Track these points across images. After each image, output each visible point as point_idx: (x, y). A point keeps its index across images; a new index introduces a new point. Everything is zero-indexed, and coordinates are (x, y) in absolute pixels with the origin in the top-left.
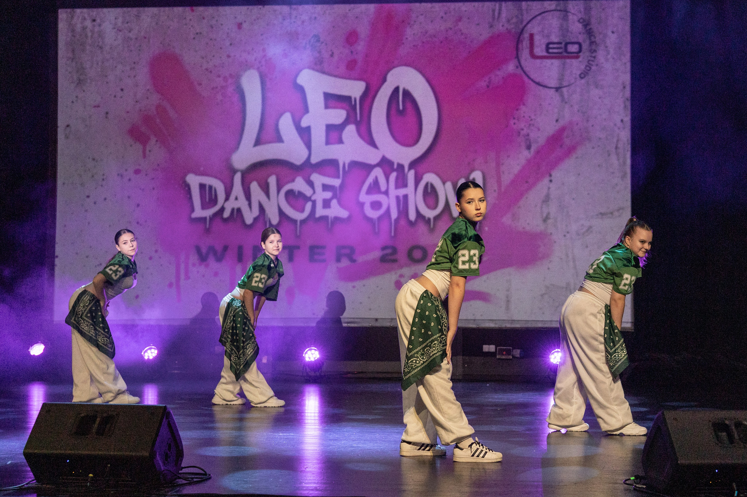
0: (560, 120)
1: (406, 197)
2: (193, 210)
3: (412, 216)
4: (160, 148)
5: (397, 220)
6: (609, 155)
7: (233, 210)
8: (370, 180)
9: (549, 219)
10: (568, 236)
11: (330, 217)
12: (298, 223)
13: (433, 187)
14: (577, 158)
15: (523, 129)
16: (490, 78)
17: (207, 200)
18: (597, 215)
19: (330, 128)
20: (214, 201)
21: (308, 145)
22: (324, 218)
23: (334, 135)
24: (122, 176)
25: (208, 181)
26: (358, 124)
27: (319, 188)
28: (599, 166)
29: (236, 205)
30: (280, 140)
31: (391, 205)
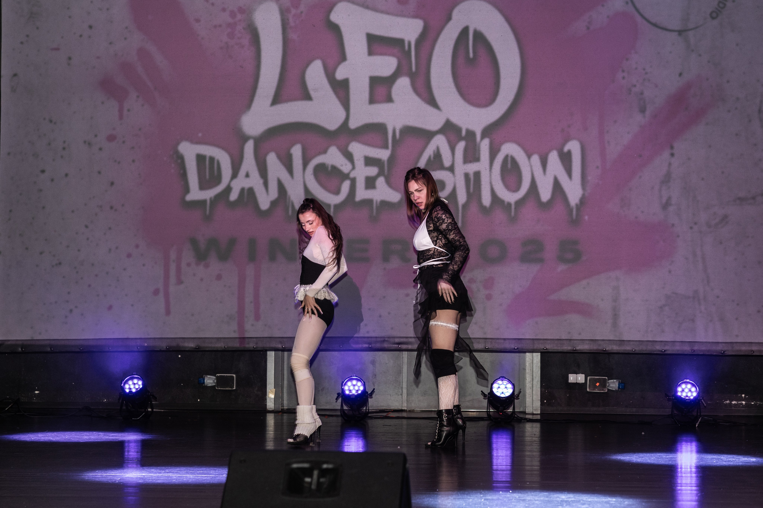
0: (684, 75)
1: (477, 174)
2: (187, 190)
3: (486, 200)
4: (143, 105)
5: (465, 206)
6: (750, 121)
7: (243, 190)
9: (671, 205)
10: (696, 228)
11: (375, 202)
12: (332, 208)
13: (514, 161)
14: (707, 124)
15: (635, 86)
16: (591, 16)
17: (207, 177)
18: (734, 201)
19: (375, 81)
20: (217, 179)
21: (346, 103)
22: (368, 202)
23: (381, 90)
24: (89, 144)
25: (209, 151)
26: (413, 77)
27: (359, 162)
28: (737, 135)
29: (247, 184)
30: (307, 97)
31: (457, 186)
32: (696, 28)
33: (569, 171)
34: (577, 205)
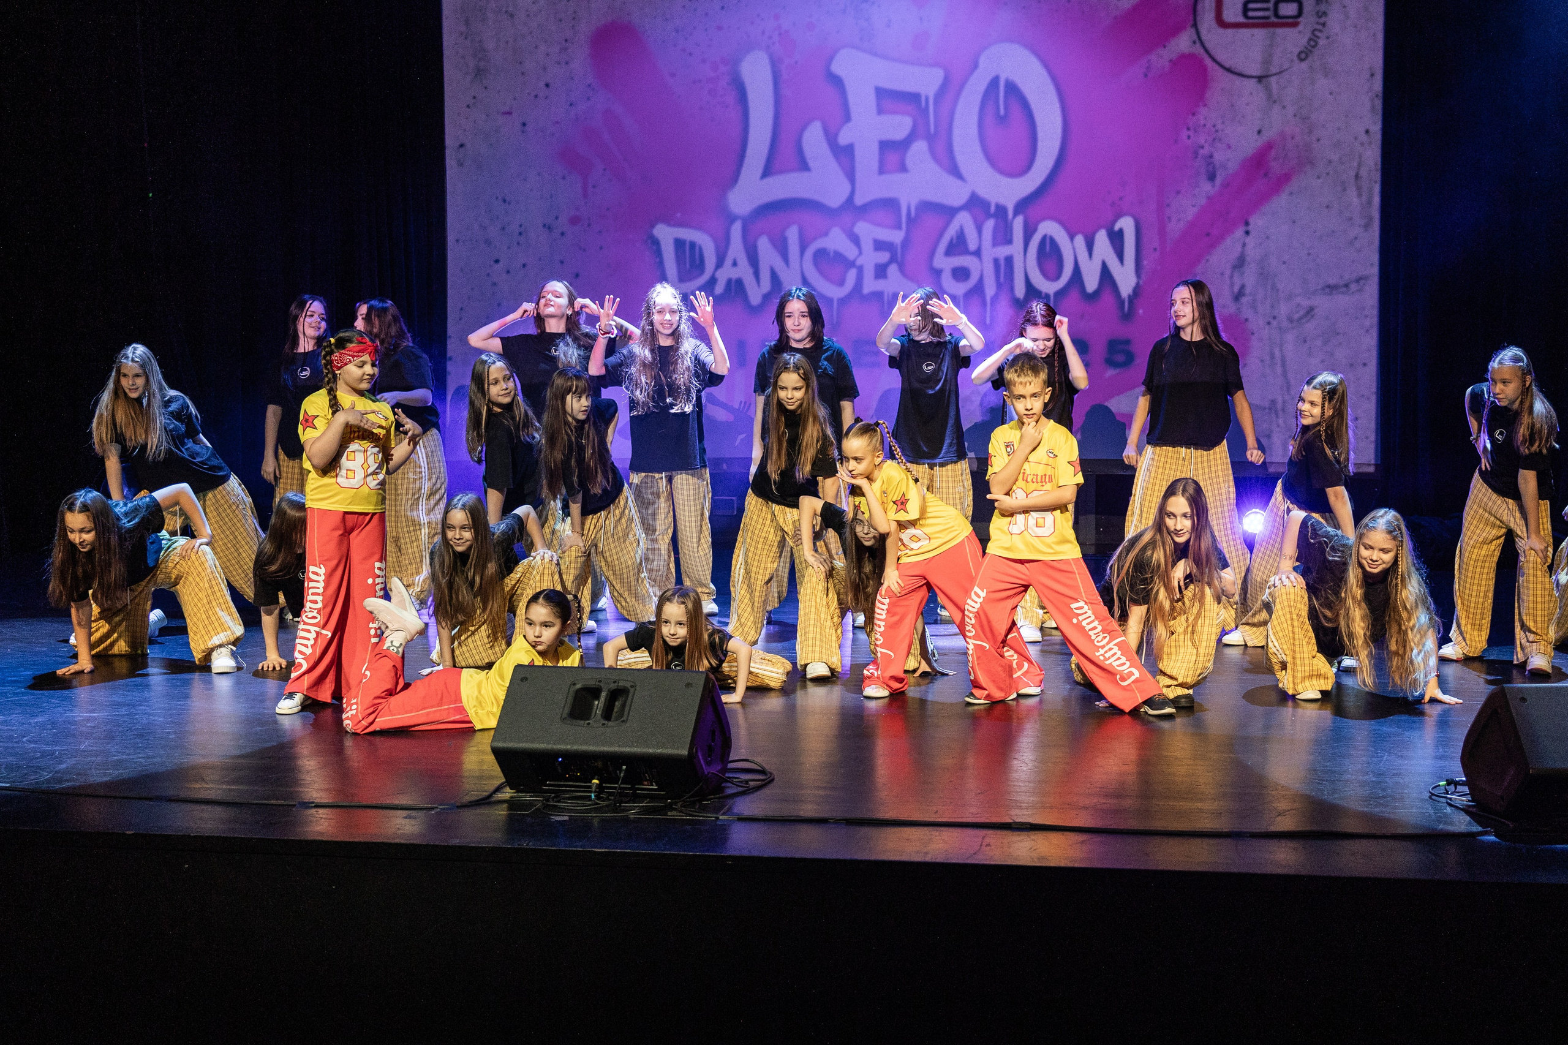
0: (1264, 132)
1: (1009, 260)
4: (610, 180)
5: (994, 299)
6: (1344, 190)
7: (729, 281)
8: (951, 232)
9: (1244, 295)
10: (1274, 323)
11: (886, 295)
12: (835, 304)
13: (1052, 240)
14: (1291, 194)
15: (1202, 147)
16: (1149, 60)
17: (688, 266)
18: (1323, 289)
19: (885, 146)
20: (698, 268)
21: (851, 176)
22: (877, 295)
23: (892, 158)
24: (549, 228)
25: (689, 234)
26: (931, 139)
27: (867, 245)
28: (1327, 207)
29: (734, 274)
30: (804, 166)
31: (985, 274)
32: (1280, 73)
33: (1120, 256)
34: (1129, 296)
